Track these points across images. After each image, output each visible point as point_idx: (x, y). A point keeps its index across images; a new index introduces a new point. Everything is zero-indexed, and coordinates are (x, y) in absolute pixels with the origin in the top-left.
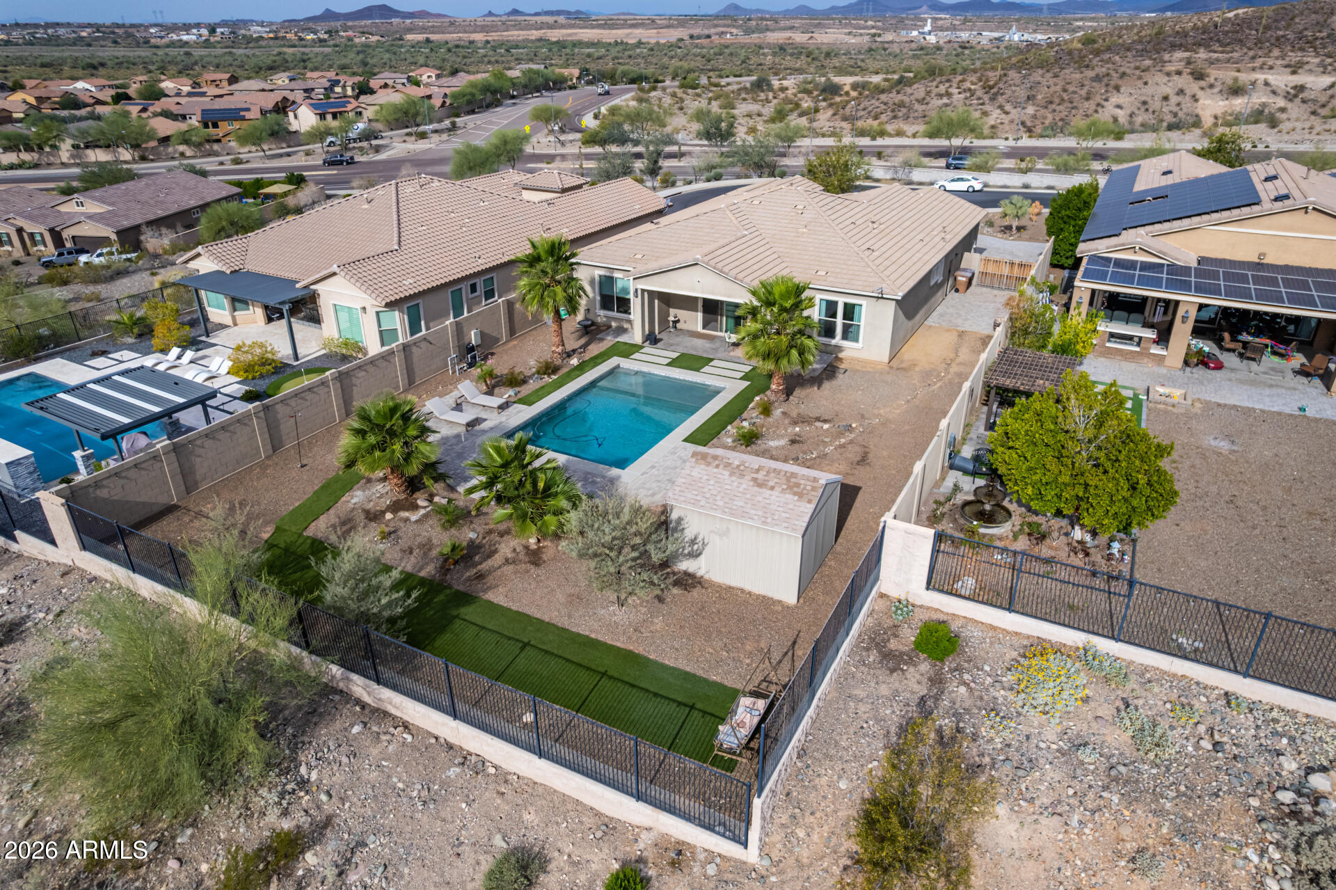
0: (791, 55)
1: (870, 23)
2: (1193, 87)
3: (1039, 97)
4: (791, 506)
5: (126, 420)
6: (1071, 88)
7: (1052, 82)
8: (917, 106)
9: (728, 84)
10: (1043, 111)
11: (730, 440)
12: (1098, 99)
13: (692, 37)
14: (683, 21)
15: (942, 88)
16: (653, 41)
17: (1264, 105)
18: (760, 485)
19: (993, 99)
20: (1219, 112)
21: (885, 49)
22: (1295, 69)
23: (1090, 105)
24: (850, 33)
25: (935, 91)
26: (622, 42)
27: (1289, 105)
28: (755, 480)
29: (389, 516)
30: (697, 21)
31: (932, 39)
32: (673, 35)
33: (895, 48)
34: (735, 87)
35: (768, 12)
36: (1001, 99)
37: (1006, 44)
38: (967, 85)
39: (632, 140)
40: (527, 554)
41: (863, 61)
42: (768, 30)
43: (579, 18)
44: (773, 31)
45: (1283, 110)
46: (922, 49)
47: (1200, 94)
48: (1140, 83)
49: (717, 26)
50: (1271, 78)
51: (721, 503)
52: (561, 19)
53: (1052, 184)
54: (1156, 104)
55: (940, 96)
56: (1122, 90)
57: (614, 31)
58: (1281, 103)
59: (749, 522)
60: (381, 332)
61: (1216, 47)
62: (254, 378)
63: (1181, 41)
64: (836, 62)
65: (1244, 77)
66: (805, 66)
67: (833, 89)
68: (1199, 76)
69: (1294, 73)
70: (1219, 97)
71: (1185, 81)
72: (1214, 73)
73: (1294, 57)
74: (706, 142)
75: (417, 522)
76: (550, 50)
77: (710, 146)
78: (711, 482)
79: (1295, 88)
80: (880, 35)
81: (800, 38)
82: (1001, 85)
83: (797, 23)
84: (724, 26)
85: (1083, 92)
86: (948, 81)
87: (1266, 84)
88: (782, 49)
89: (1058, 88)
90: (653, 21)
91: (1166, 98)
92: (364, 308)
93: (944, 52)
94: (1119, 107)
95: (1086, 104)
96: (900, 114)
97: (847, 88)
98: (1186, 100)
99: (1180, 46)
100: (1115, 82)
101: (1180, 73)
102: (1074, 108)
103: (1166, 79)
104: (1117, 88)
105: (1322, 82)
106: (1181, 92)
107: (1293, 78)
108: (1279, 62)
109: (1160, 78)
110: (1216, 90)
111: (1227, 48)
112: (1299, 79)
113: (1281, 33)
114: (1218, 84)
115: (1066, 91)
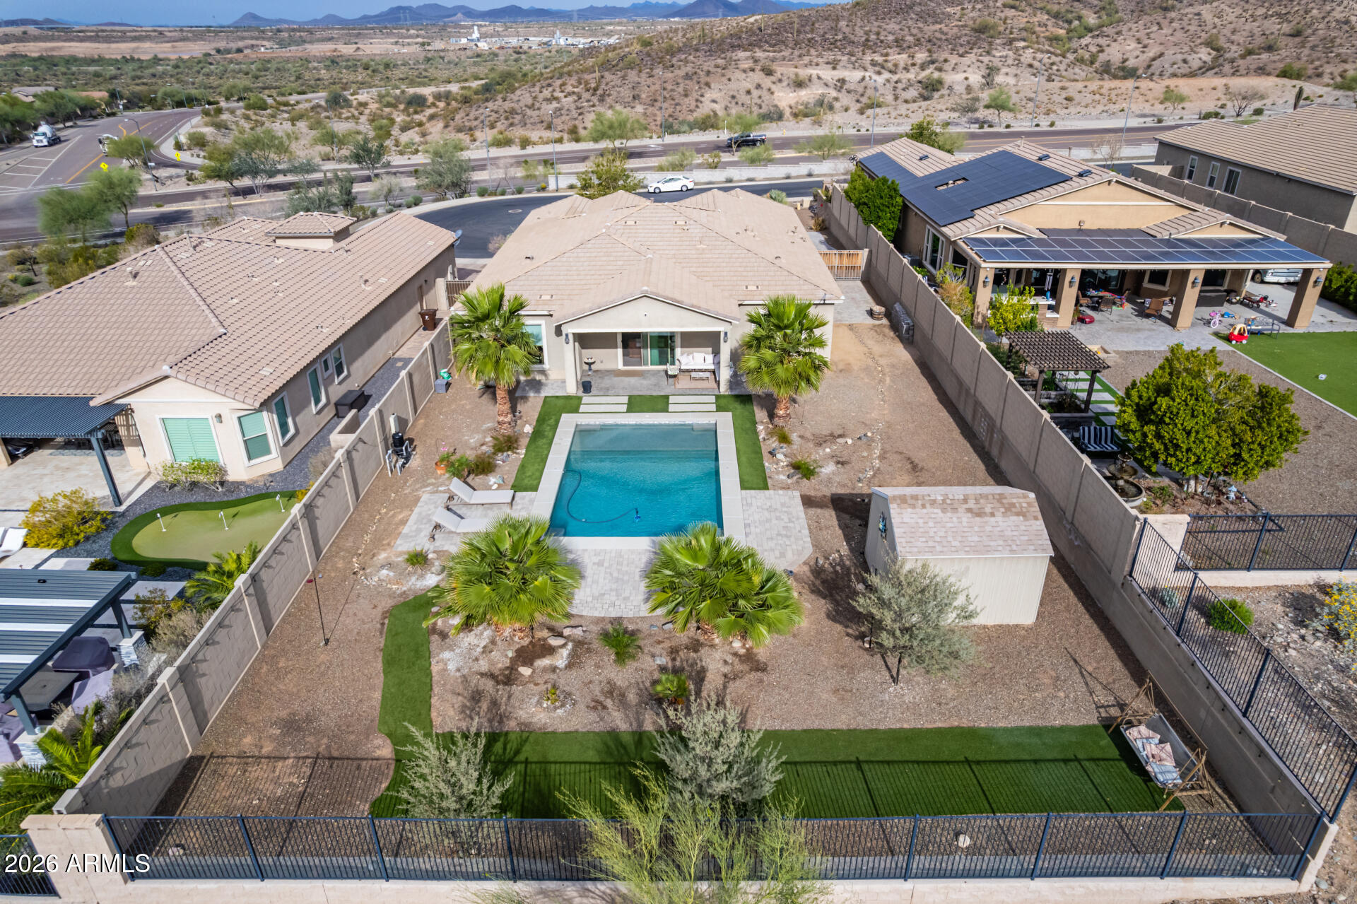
0: (347, 68)
1: (412, 32)
2: (767, 82)
3: (643, 96)
4: (1023, 528)
5: (28, 659)
6: (669, 87)
7: (650, 81)
8: (529, 112)
9: (298, 103)
10: (651, 109)
11: (783, 477)
12: (695, 95)
13: (218, 51)
14: (199, 33)
15: (547, 93)
16: (173, 57)
17: (823, 95)
18: (980, 514)
19: (602, 100)
20: (792, 103)
21: (443, 58)
22: (834, 65)
23: (690, 102)
24: (396, 43)
25: (541, 97)
26: (132, 59)
27: (840, 95)
28: (969, 510)
29: (525, 671)
30: (217, 33)
31: (483, 45)
32: (196, 49)
33: (451, 56)
34: (307, 105)
35: (294, 22)
36: (609, 100)
37: (556, 48)
38: (569, 88)
39: (265, 171)
40: (742, 662)
41: (426, 70)
42: (304, 42)
43: (55, 29)
44: (311, 42)
45: (836, 99)
46: (478, 56)
47: (774, 87)
48: (724, 80)
49: (243, 38)
50: (821, 73)
51: (956, 544)
52: (31, 29)
53: (751, 176)
54: (743, 98)
55: (549, 100)
56: (712, 85)
57: (114, 46)
58: (834, 94)
59: (998, 555)
60: (245, 442)
61: (766, 47)
62: (77, 543)
63: (736, 41)
64: (398, 73)
65: (804, 73)
66: (367, 79)
67: (418, 103)
68: (769, 72)
69: (834, 68)
70: (788, 90)
71: (758, 77)
72: (780, 70)
73: (829, 56)
74: (356, 166)
75: (569, 666)
76: (36, 69)
77: (362, 169)
78: (931, 524)
79: (839, 81)
80: (429, 44)
81: (347, 50)
82: (603, 86)
83: (335, 33)
84: (252, 38)
85: (680, 89)
86: (549, 85)
87: (819, 78)
88: (333, 62)
89: (657, 87)
90: (161, 33)
91: (749, 92)
92: (219, 416)
93: (502, 58)
94: (714, 101)
95: (687, 100)
96: (516, 121)
97: (431, 100)
98: (765, 93)
99: (739, 46)
100: (704, 79)
101: (753, 70)
102: (677, 104)
103: (744, 75)
104: (708, 85)
105: (853, 76)
106: (758, 86)
107: (835, 73)
108: (820, 60)
109: (739, 75)
110: (785, 84)
111: (777, 48)
112: (839, 74)
113: (809, 36)
114: (784, 78)
115: (665, 89)
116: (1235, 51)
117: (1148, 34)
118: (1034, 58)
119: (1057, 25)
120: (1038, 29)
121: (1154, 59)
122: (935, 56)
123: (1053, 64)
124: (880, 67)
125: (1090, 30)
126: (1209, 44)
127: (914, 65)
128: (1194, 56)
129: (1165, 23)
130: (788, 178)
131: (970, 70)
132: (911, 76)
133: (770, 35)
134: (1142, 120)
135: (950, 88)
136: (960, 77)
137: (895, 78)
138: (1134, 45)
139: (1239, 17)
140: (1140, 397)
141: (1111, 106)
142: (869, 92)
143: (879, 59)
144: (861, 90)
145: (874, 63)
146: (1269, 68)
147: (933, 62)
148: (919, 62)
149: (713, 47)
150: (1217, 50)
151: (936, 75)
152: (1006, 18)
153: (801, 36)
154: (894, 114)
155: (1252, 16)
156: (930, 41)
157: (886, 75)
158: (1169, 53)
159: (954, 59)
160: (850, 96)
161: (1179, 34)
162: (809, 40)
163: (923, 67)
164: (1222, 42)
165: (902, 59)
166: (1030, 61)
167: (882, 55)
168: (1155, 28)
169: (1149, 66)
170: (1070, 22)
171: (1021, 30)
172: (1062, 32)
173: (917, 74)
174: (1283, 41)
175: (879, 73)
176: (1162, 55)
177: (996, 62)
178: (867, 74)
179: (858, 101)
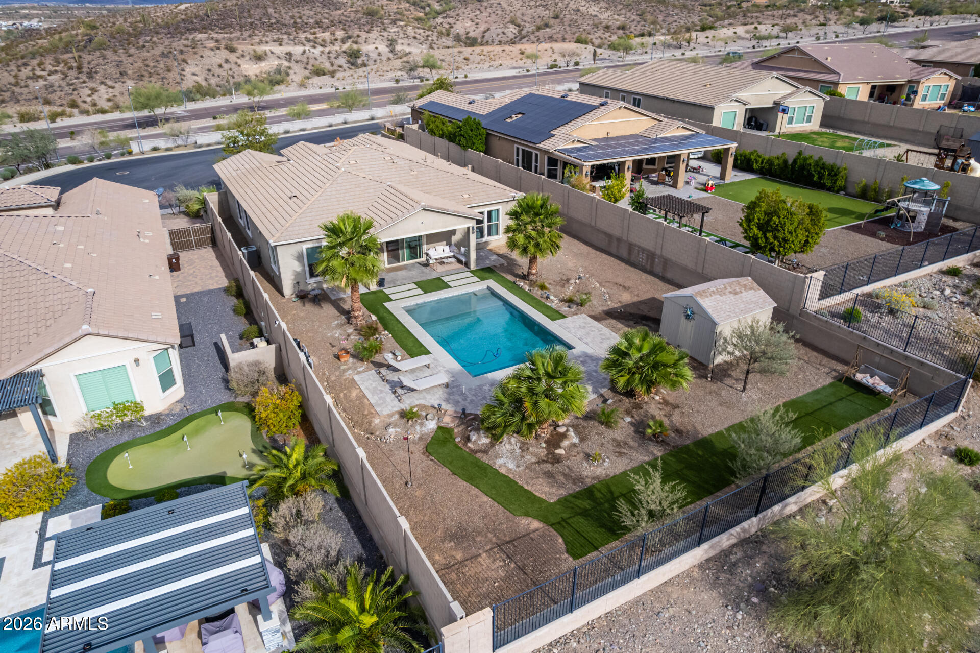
2: (233, 57)
3: (130, 72)
6: (151, 64)
10: (141, 83)
11: (566, 309)
12: (176, 70)
17: (280, 65)
20: (257, 72)
22: (280, 42)
23: (175, 75)
27: (291, 65)
29: (560, 452)
36: (97, 77)
45: (289, 68)
47: (239, 61)
48: (197, 57)
50: (272, 49)
54: (217, 71)
55: (33, 78)
56: (189, 62)
58: (287, 64)
61: (218, 30)
63: (189, 25)
65: (261, 49)
68: (232, 50)
69: (281, 45)
70: (251, 63)
71: (224, 54)
72: (241, 47)
73: (273, 36)
79: (287, 54)
82: (85, 65)
85: (162, 66)
87: (272, 53)
89: (140, 64)
91: (220, 66)
92: (137, 361)
94: (194, 74)
95: (171, 75)
98: (233, 66)
99: (193, 29)
100: (180, 57)
101: (218, 48)
102: (163, 78)
103: (213, 53)
104: (184, 61)
105: (297, 50)
106: (227, 61)
107: (281, 48)
108: (268, 39)
109: (207, 53)
110: (247, 58)
111: (227, 30)
112: (286, 48)
113: (249, 20)
114: (246, 54)
115: (147, 66)
116: (529, 28)
117: (476, 16)
118: (415, 33)
119: (416, 10)
120: (406, 13)
121: (485, 32)
122: (350, 33)
123: (428, 36)
124: (314, 43)
125: (439, 14)
126: (513, 22)
127: (336, 40)
128: (507, 30)
129: (483, 9)
130: (331, 126)
131: (377, 42)
132: (337, 48)
133: (217, 20)
134: (517, 71)
135: (367, 55)
136: (371, 47)
137: (327, 50)
138: (470, 23)
139: (522, 6)
140: (759, 219)
141: (493, 63)
142: (312, 62)
143: (312, 37)
144: (305, 60)
145: (308, 40)
146: (555, 36)
147: (350, 37)
148: (339, 38)
149: (171, 30)
150: (519, 26)
151: (355, 47)
152: (382, 6)
153: (243, 21)
154: (356, 76)
155: (529, 6)
156: (340, 22)
157: (320, 49)
158: (493, 28)
159: (364, 35)
160: (299, 65)
161: (493, 15)
162: (251, 24)
163: (343, 41)
164: (519, 21)
165: (327, 35)
166: (413, 35)
167: (311, 34)
168: (478, 12)
169: (483, 37)
170: (424, 8)
171: (395, 13)
172: (421, 15)
173: (341, 47)
174: (552, 22)
175: (314, 47)
176: (488, 29)
177: (392, 36)
178: (307, 48)
179: (305, 68)
